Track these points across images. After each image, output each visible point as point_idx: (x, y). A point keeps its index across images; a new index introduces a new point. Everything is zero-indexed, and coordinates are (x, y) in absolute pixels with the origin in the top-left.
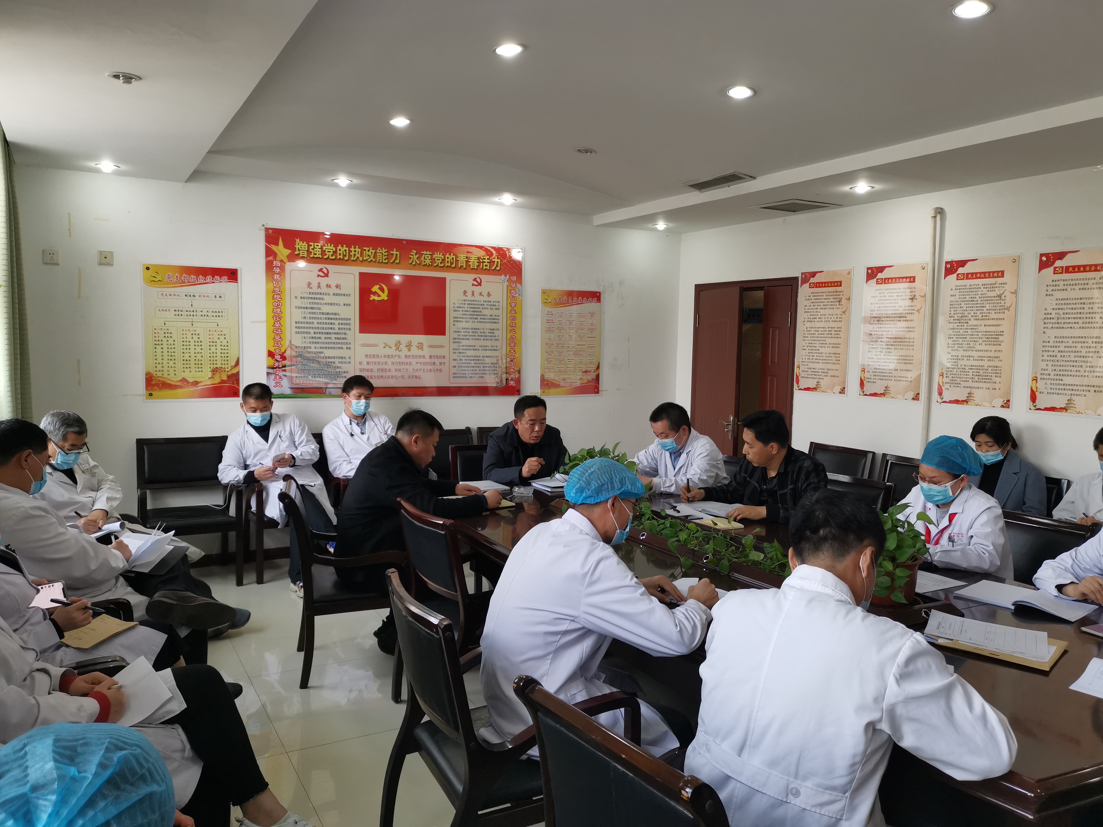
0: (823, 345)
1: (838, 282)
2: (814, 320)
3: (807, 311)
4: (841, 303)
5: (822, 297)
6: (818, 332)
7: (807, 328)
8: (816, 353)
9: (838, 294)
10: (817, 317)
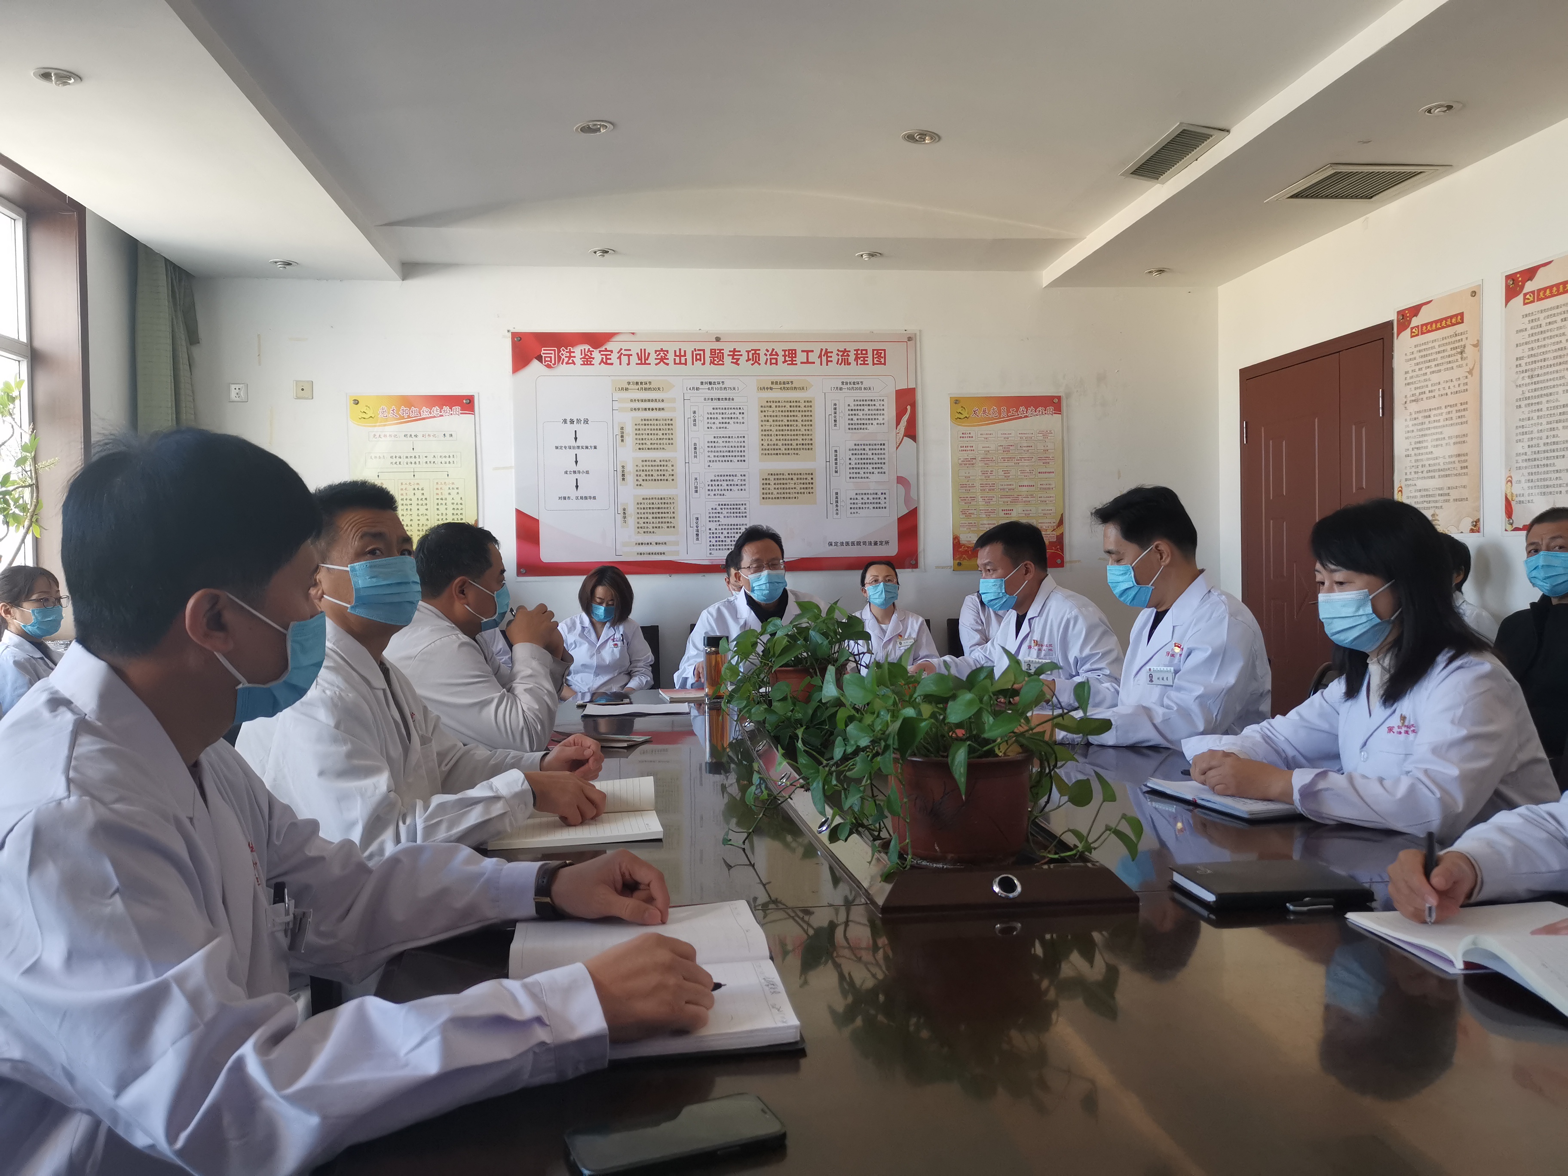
0: (1438, 443)
1: (1456, 315)
2: (1421, 396)
3: (1411, 381)
4: (1464, 355)
5: (1434, 351)
6: (1428, 419)
7: (1411, 414)
8: (1428, 459)
9: (1458, 338)
10: (1427, 390)
